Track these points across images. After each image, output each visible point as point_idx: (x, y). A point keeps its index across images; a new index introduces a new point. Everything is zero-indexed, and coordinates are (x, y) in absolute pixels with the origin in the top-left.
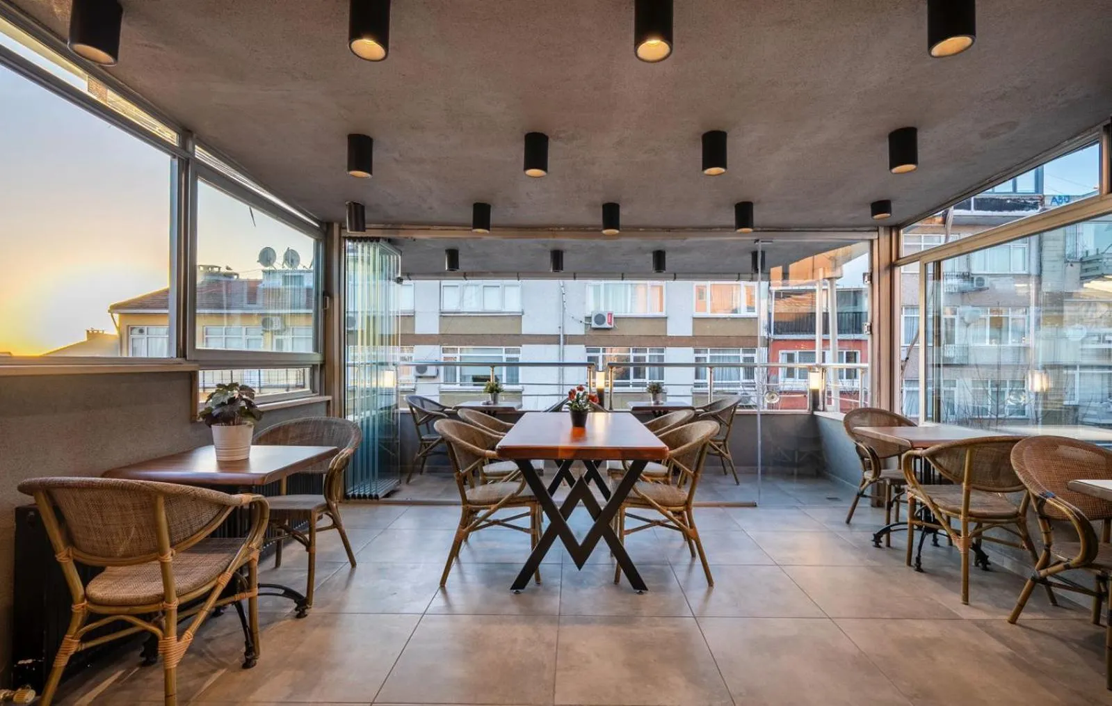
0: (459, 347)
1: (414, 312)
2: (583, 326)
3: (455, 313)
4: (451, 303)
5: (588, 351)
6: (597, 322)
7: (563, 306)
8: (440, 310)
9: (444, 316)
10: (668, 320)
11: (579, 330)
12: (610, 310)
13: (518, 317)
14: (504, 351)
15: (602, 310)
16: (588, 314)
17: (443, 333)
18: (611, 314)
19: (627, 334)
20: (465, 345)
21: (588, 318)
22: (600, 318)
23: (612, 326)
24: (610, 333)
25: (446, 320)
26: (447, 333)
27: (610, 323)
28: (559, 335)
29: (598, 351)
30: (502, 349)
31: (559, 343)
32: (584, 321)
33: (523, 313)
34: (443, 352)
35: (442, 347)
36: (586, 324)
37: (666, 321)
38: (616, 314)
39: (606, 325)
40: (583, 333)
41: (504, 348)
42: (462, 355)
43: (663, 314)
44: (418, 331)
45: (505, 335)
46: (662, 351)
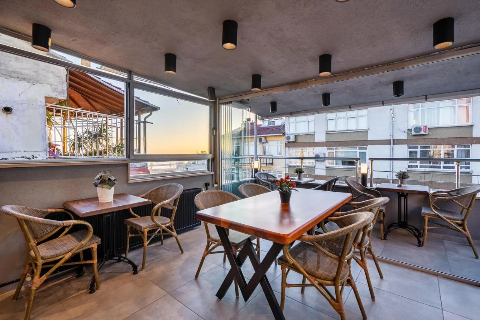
0: (335, 148)
1: (314, 132)
2: (406, 134)
3: (333, 131)
4: (331, 127)
5: (409, 148)
6: (415, 131)
7: (393, 124)
8: (326, 131)
9: (328, 133)
10: (473, 127)
11: (404, 136)
12: (426, 124)
13: (366, 132)
14: (358, 148)
15: (420, 124)
16: (410, 128)
17: (327, 141)
18: (426, 127)
19: (439, 137)
20: (338, 146)
21: (410, 130)
22: (418, 129)
23: (427, 133)
24: (425, 137)
25: (329, 135)
26: (329, 141)
27: (425, 132)
28: (391, 140)
29: (417, 148)
30: (357, 148)
31: (390, 144)
32: (407, 131)
33: (368, 129)
34: (328, 150)
35: (327, 147)
36: (408, 133)
37: (472, 128)
38: (429, 126)
39: (422, 133)
40: (406, 138)
41: (358, 147)
42: (336, 151)
43: (470, 124)
44: (316, 141)
45: (358, 141)
46: (469, 147)
